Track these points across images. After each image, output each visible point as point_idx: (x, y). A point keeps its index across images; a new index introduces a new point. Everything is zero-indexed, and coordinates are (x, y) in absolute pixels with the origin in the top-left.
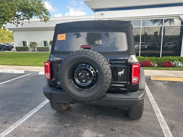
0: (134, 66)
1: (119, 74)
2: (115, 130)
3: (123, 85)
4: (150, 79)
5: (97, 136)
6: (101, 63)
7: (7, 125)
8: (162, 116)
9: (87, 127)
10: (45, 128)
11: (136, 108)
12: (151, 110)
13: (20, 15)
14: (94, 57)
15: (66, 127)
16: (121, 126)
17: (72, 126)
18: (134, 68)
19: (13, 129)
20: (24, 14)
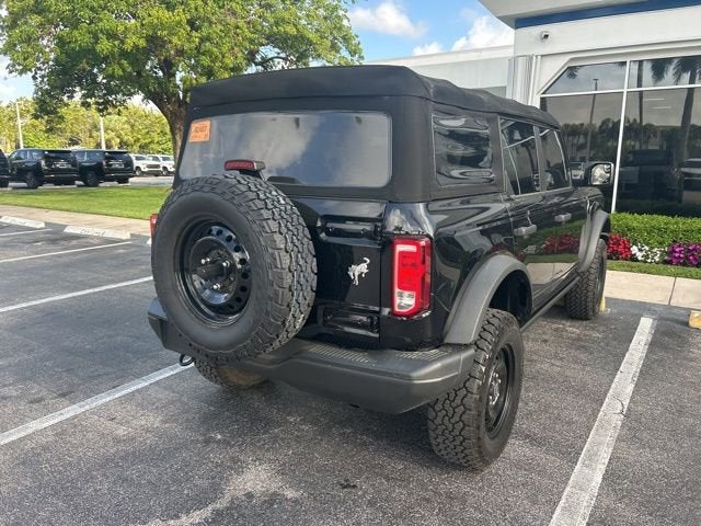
0: (400, 248)
1: (351, 274)
2: (354, 486)
3: (365, 319)
4: (687, 324)
5: (280, 491)
6: (254, 226)
7: (65, 401)
8: (599, 479)
9: (270, 455)
10: (147, 431)
11: (447, 418)
12: (572, 446)
13: (272, 59)
14: (235, 202)
15: (207, 442)
16: (388, 481)
17: (229, 443)
18: (401, 253)
19: (72, 414)
20: (283, 55)
